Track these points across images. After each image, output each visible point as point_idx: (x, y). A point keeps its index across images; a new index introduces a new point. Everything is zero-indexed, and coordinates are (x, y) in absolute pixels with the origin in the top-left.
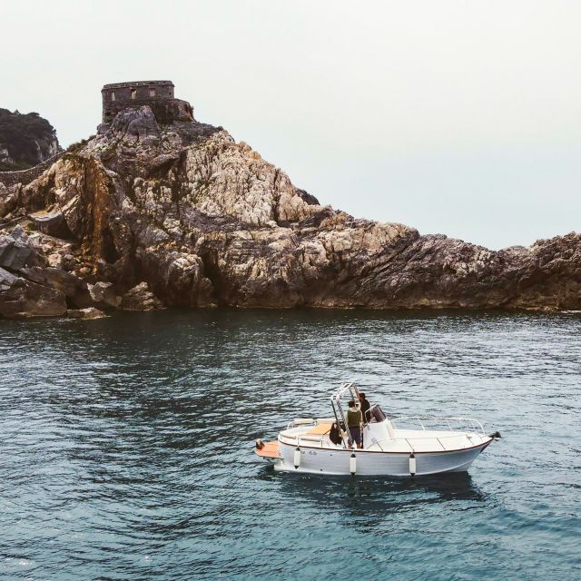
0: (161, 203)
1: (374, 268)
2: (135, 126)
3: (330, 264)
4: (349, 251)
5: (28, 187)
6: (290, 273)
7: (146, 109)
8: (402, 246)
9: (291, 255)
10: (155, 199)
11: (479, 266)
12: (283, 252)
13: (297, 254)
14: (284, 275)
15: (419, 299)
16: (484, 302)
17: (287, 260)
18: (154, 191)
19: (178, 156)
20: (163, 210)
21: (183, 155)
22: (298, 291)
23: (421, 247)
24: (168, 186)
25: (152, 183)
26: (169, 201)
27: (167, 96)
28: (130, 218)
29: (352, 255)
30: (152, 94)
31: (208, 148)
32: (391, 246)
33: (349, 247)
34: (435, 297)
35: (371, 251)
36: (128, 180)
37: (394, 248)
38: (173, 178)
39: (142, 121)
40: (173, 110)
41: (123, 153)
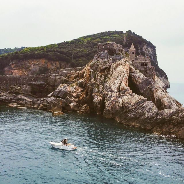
0: (101, 80)
1: (131, 110)
2: (102, 56)
3: (122, 107)
4: (127, 103)
5: (80, 72)
6: (112, 108)
7: (106, 51)
8: (139, 104)
9: (114, 102)
10: (100, 79)
11: (151, 115)
12: (112, 101)
13: (116, 102)
14: (110, 108)
15: (132, 123)
16: (146, 127)
17: (112, 103)
18: (100, 77)
19: (108, 66)
20: (101, 82)
21: (110, 66)
22: (113, 114)
23: (143, 105)
24: (104, 75)
25: (100, 74)
26: (103, 80)
27: (112, 47)
28: (92, 84)
29: (127, 104)
30: (109, 46)
31: (116, 64)
32: (136, 104)
33: (127, 102)
34: (137, 123)
35: (132, 104)
36: (95, 73)
37: (137, 104)
38: (106, 73)
39: (104, 55)
40: (114, 51)
41: (96, 65)
